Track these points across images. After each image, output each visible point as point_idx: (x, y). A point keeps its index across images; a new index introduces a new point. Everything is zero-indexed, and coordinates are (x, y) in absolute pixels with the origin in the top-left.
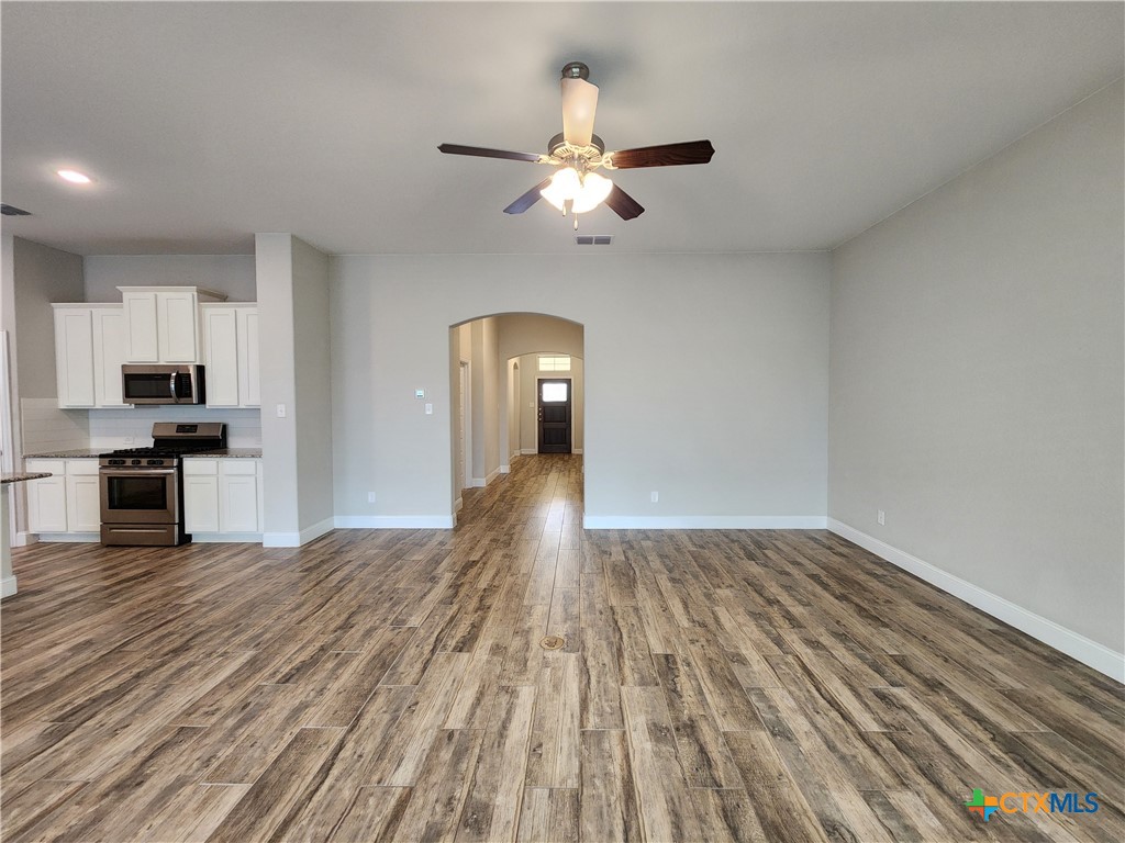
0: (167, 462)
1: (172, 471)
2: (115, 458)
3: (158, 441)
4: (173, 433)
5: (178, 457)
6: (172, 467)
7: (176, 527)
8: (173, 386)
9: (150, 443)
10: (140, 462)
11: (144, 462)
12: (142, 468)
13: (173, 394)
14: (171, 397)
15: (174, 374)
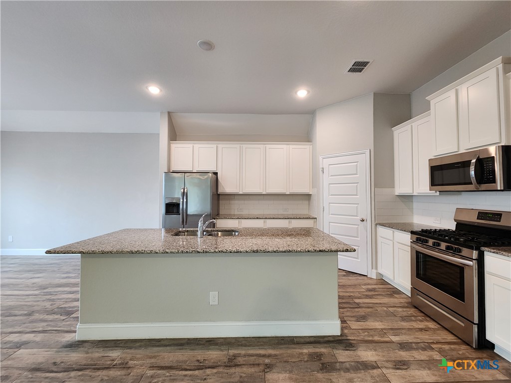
0: (465, 251)
1: (470, 263)
2: (422, 236)
3: (460, 225)
4: (473, 219)
5: (478, 249)
6: (471, 259)
7: (475, 328)
8: (472, 173)
9: (452, 226)
10: (439, 245)
11: (443, 245)
12: (441, 251)
13: (473, 179)
14: (471, 183)
15: (474, 161)
